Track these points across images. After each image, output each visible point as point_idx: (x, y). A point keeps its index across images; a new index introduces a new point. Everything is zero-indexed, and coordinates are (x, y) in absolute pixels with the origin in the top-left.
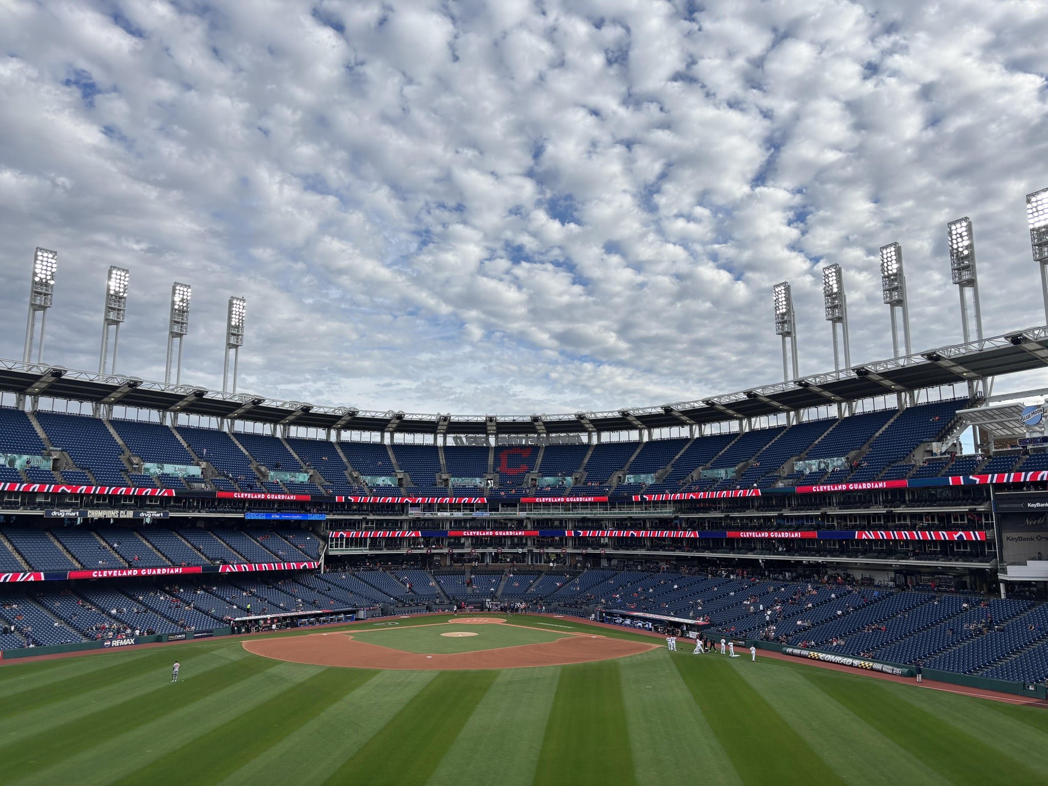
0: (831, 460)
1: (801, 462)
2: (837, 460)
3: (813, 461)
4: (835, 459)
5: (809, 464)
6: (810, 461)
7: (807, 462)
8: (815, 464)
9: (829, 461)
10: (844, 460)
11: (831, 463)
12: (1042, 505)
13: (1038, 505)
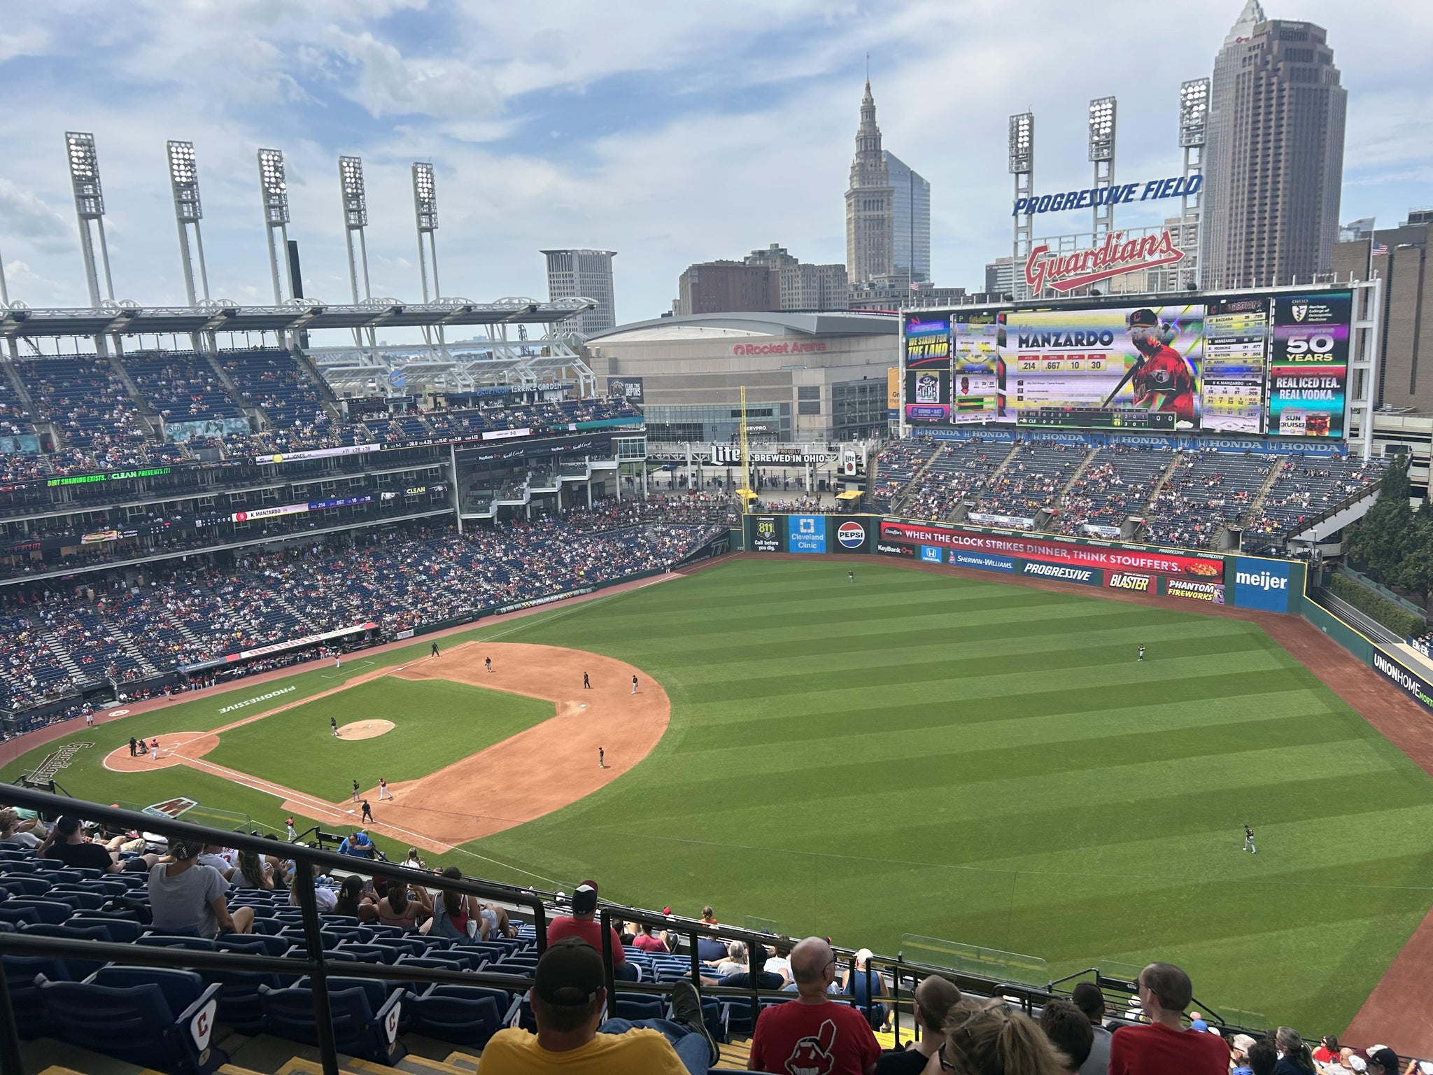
0: (226, 421)
1: (177, 425)
2: (236, 421)
3: (198, 423)
4: (232, 420)
5: (191, 426)
6: (192, 423)
7: (186, 423)
8: (200, 427)
9: (223, 422)
10: (246, 422)
11: (227, 425)
12: (489, 457)
13: (486, 457)
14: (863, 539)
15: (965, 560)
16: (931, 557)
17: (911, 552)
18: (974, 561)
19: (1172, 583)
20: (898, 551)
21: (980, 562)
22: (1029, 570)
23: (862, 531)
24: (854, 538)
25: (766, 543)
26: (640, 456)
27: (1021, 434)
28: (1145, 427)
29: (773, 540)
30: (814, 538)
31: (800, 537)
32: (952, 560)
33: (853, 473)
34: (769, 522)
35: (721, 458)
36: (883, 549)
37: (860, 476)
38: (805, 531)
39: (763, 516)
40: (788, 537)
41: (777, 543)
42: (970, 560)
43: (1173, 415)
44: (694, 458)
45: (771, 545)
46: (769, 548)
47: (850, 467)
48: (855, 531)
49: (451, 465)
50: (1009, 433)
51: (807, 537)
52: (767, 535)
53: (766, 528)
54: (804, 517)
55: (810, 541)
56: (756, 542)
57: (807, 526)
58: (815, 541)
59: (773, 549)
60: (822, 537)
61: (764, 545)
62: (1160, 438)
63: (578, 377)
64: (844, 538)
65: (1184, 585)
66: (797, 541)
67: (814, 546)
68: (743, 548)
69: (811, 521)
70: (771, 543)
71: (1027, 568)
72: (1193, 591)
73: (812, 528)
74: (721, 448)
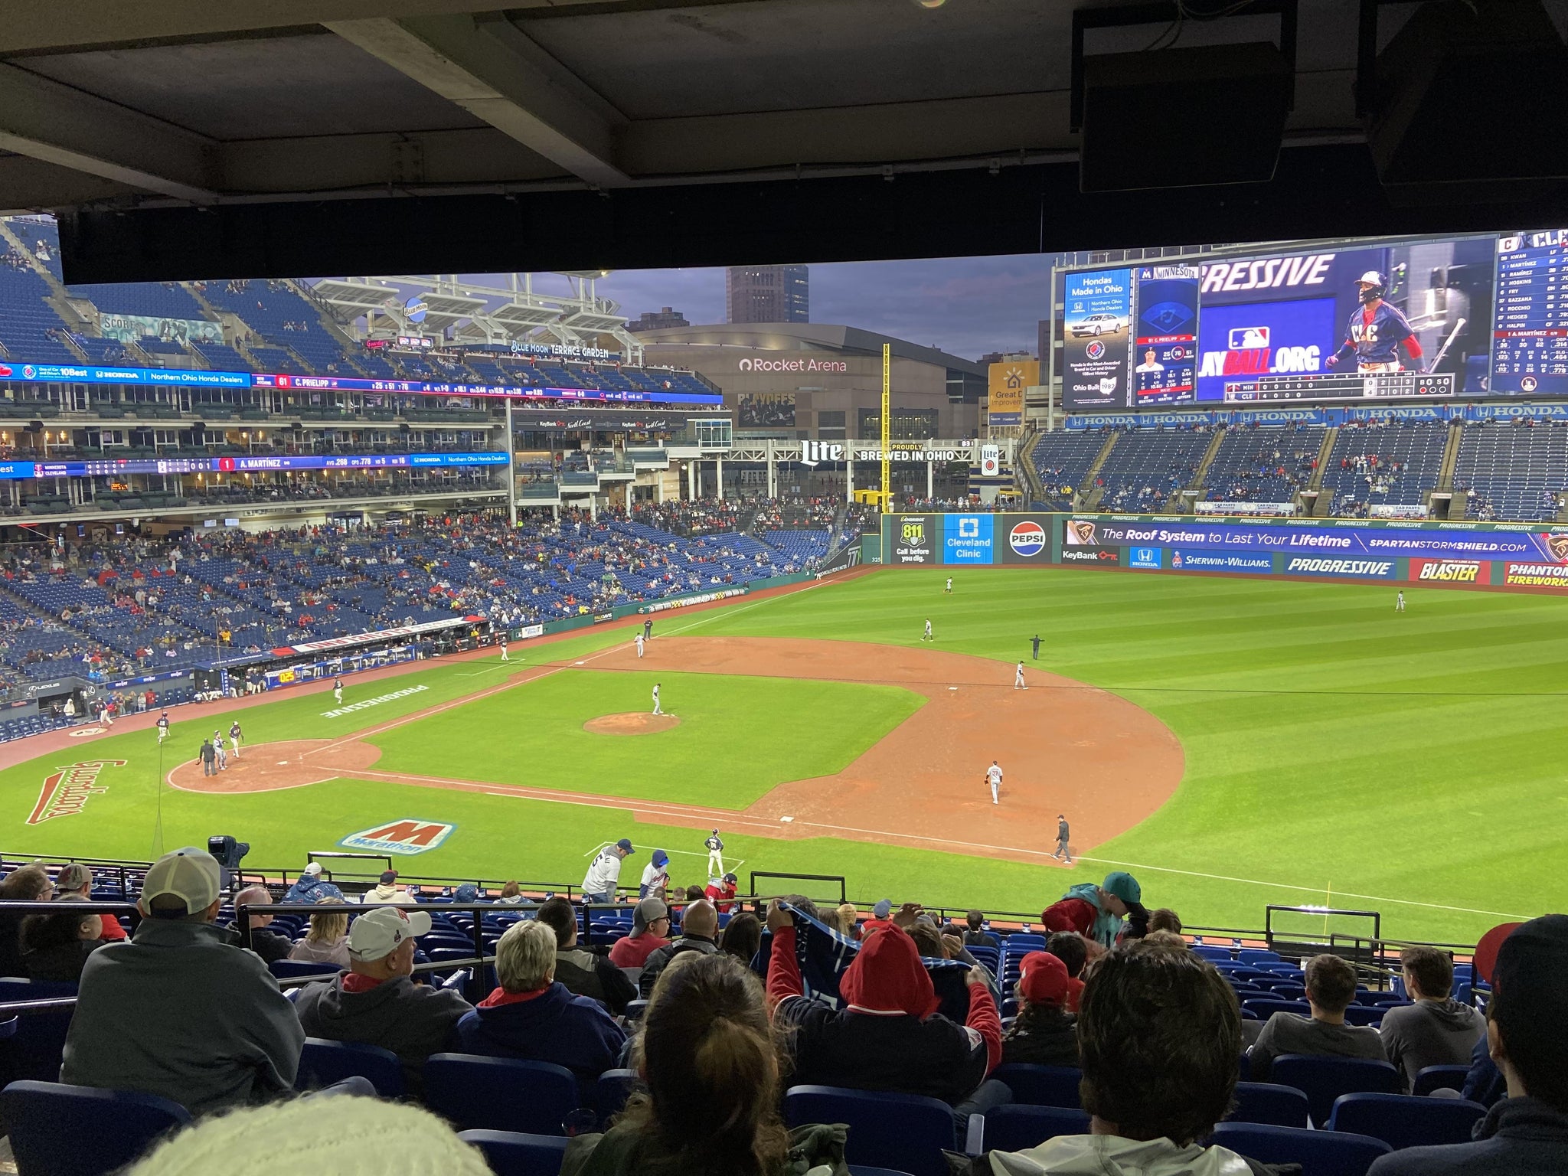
0: (190, 324)
1: (117, 317)
2: (205, 327)
3: (149, 320)
4: (200, 323)
5: (138, 324)
6: (140, 319)
7: (132, 318)
8: (152, 326)
9: (187, 326)
10: (220, 330)
11: (191, 329)
12: (551, 424)
13: (548, 424)
14: (1043, 543)
15: (1197, 561)
16: (1145, 561)
17: (1113, 556)
18: (1211, 561)
19: (1513, 568)
20: (1094, 556)
21: (1220, 562)
22: (1295, 568)
23: (1042, 534)
24: (1031, 542)
25: (912, 552)
26: (725, 445)
27: (1224, 416)
28: (1411, 393)
29: (922, 547)
30: (977, 543)
31: (959, 543)
32: (1177, 562)
33: (995, 472)
34: (917, 524)
35: (815, 457)
36: (1070, 556)
37: (1005, 477)
38: (966, 535)
39: (909, 517)
40: (943, 544)
41: (927, 552)
42: (1204, 560)
43: (1450, 378)
44: (776, 457)
45: (918, 555)
46: (916, 558)
47: (990, 466)
48: (1033, 534)
49: (506, 427)
50: (1206, 415)
51: (968, 543)
52: (914, 541)
53: (913, 531)
54: (964, 517)
55: (971, 548)
56: (899, 552)
57: (969, 528)
58: (977, 548)
59: (921, 560)
60: (988, 543)
61: (909, 555)
62: (1424, 409)
63: (625, 348)
64: (1018, 543)
65: (1532, 570)
66: (956, 548)
67: (976, 554)
68: (881, 560)
69: (975, 522)
70: (919, 551)
71: (1293, 564)
72: (1545, 576)
73: (975, 533)
74: (815, 444)
